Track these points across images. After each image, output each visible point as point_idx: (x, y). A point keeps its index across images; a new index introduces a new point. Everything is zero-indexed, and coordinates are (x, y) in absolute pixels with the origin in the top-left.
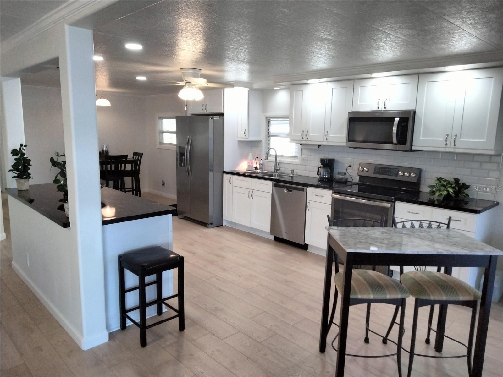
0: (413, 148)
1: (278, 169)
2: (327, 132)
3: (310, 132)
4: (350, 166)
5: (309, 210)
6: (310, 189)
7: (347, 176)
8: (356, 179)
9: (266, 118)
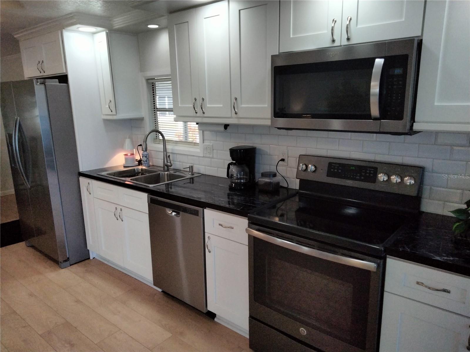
0: (416, 127)
1: (169, 164)
2: (236, 99)
3: (207, 100)
4: (283, 160)
5: (210, 252)
6: (208, 213)
7: (278, 179)
8: (295, 185)
9: (147, 80)
